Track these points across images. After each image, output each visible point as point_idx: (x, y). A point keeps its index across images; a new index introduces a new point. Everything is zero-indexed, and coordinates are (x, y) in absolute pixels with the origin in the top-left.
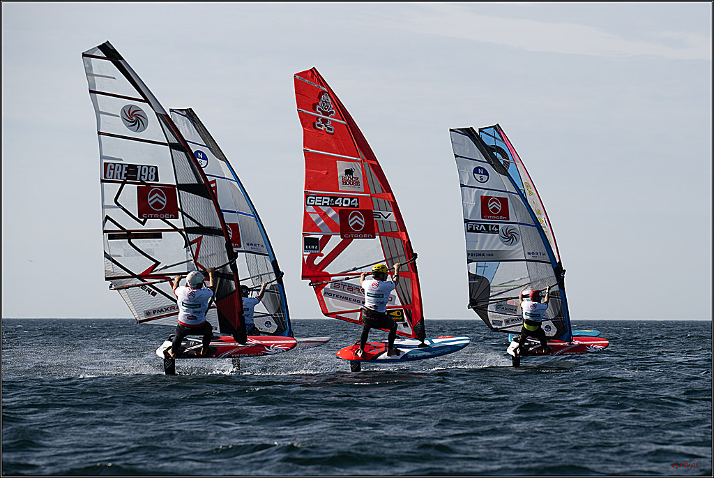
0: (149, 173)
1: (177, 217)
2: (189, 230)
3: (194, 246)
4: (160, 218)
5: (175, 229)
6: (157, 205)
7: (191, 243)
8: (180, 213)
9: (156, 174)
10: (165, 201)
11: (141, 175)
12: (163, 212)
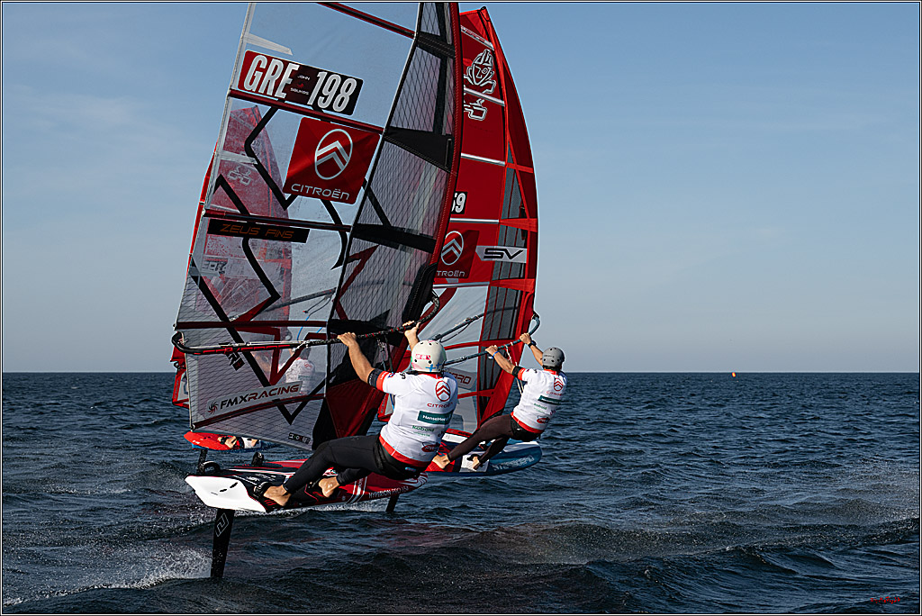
0: (338, 92)
2: (360, 230)
3: (352, 266)
4: (320, 197)
6: (329, 167)
7: (350, 259)
8: (362, 191)
9: (354, 98)
10: (348, 159)
11: (320, 94)
12: (332, 185)
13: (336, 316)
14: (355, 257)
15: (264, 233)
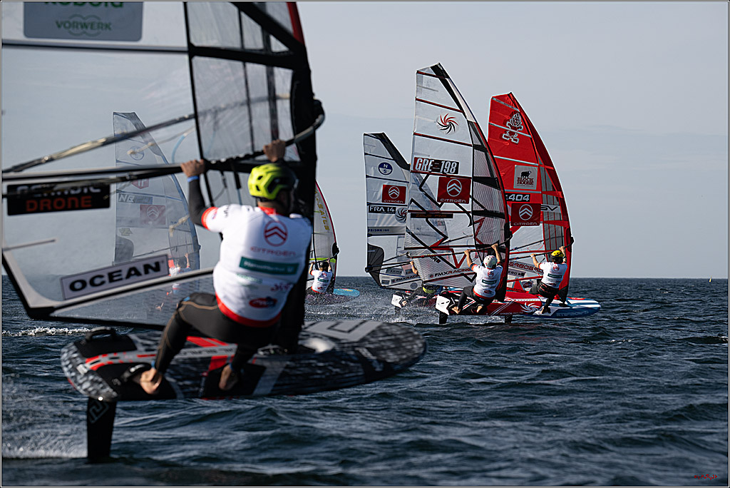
0: (451, 167)
1: (468, 203)
2: (475, 213)
3: (477, 225)
4: (453, 202)
5: (465, 211)
6: (454, 192)
7: (474, 223)
8: (470, 199)
9: (457, 168)
10: (461, 189)
11: (444, 168)
12: (457, 198)
13: (477, 243)
14: (477, 222)
15: (433, 216)
